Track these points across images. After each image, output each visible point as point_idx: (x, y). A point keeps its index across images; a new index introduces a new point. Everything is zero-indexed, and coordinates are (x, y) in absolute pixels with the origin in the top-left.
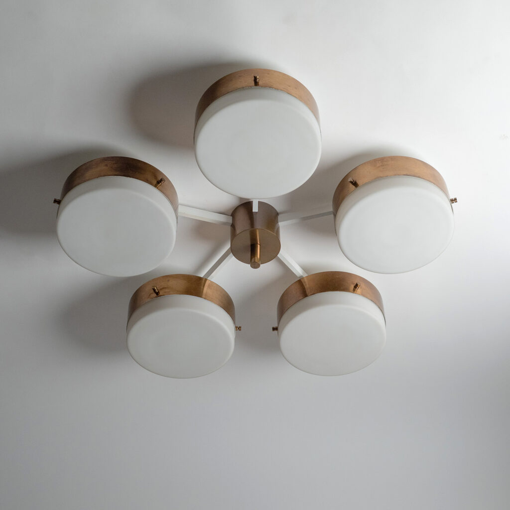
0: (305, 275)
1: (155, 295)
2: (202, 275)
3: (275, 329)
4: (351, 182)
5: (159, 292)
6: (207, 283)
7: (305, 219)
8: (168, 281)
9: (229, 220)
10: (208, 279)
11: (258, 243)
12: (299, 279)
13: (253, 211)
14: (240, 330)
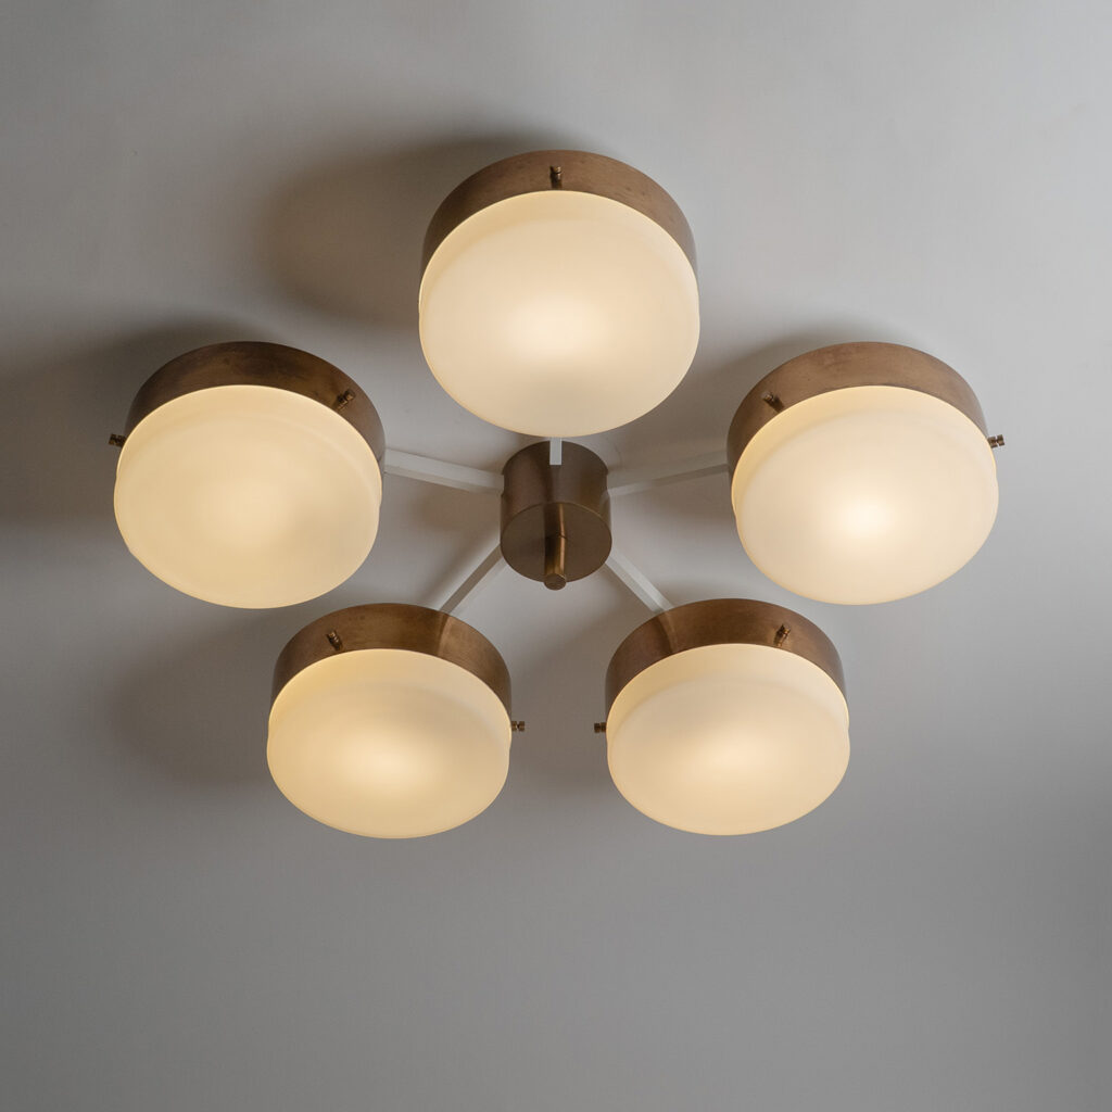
0: (668, 607)
1: (333, 649)
2: (437, 606)
3: (599, 728)
4: (769, 401)
5: (340, 643)
6: (449, 624)
8: (362, 618)
9: (499, 482)
10: (451, 614)
11: (563, 534)
12: (654, 616)
13: (552, 463)
14: (522, 730)
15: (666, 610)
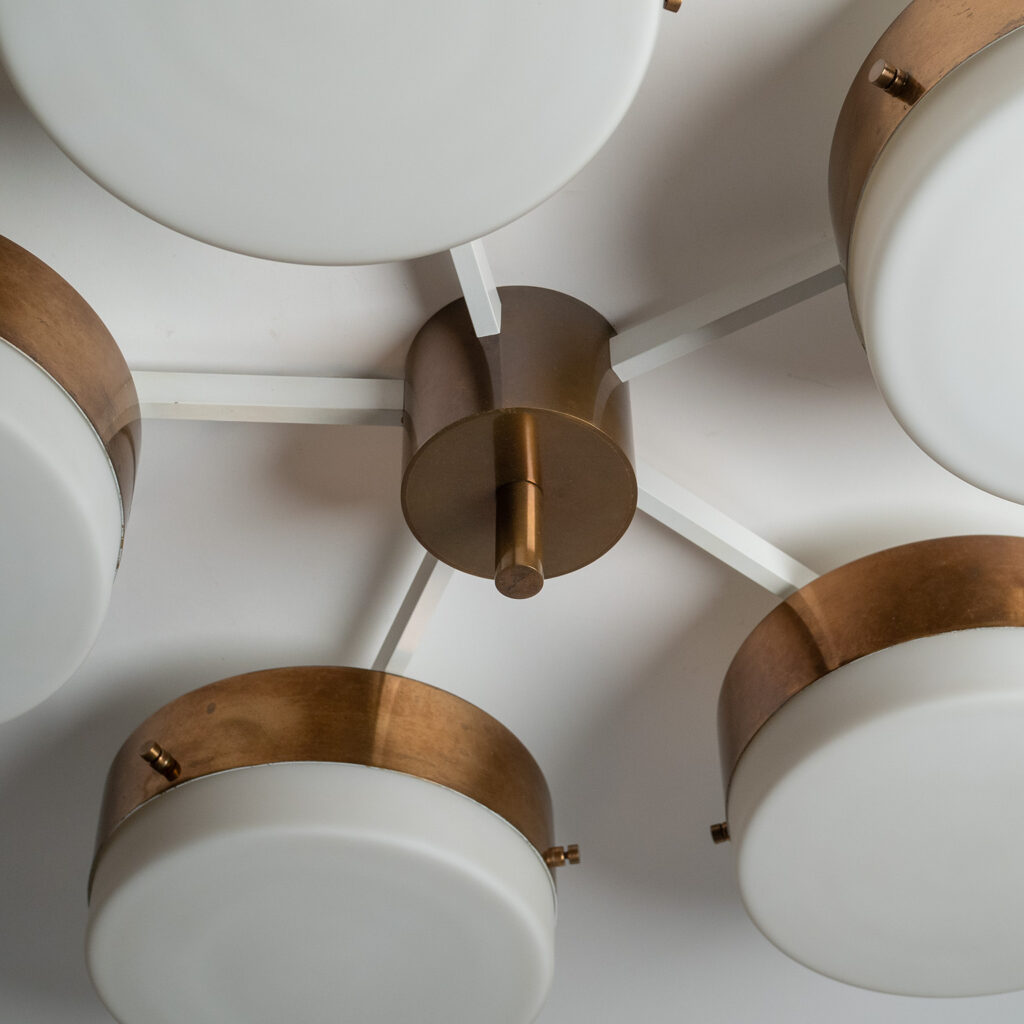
0: (802, 578)
1: (162, 780)
2: (367, 661)
3: (720, 833)
4: (886, 84)
5: (174, 765)
6: (393, 687)
7: (726, 325)
8: (211, 709)
9: (392, 395)
10: (389, 669)
11: (531, 477)
12: (781, 601)
13: (480, 333)
14: (575, 861)
15: (799, 586)
